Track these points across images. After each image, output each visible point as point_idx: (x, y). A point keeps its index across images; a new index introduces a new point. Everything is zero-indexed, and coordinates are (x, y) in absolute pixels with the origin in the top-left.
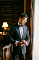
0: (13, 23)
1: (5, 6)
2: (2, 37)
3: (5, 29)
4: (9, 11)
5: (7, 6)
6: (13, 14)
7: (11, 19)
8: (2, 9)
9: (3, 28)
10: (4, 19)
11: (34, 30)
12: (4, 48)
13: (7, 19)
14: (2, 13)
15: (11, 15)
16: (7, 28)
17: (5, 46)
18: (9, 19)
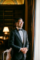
0: (14, 28)
1: (6, 11)
2: (2, 41)
3: (6, 33)
4: (10, 15)
5: (8, 11)
6: (14, 18)
9: (4, 32)
10: (5, 24)
11: (35, 34)
12: (5, 52)
13: (8, 24)
16: (8, 32)
17: (5, 50)
18: (10, 24)
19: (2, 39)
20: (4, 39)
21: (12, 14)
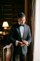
0: (14, 23)
2: (2, 37)
3: (6, 28)
4: (9, 10)
6: (13, 13)
7: (12, 18)
8: (2, 8)
9: (4, 27)
10: (5, 19)
12: (4, 48)
13: (7, 19)
14: (3, 12)
15: (12, 14)
16: (7, 27)
17: (5, 46)
19: (2, 34)
20: (4, 34)
21: (11, 9)
